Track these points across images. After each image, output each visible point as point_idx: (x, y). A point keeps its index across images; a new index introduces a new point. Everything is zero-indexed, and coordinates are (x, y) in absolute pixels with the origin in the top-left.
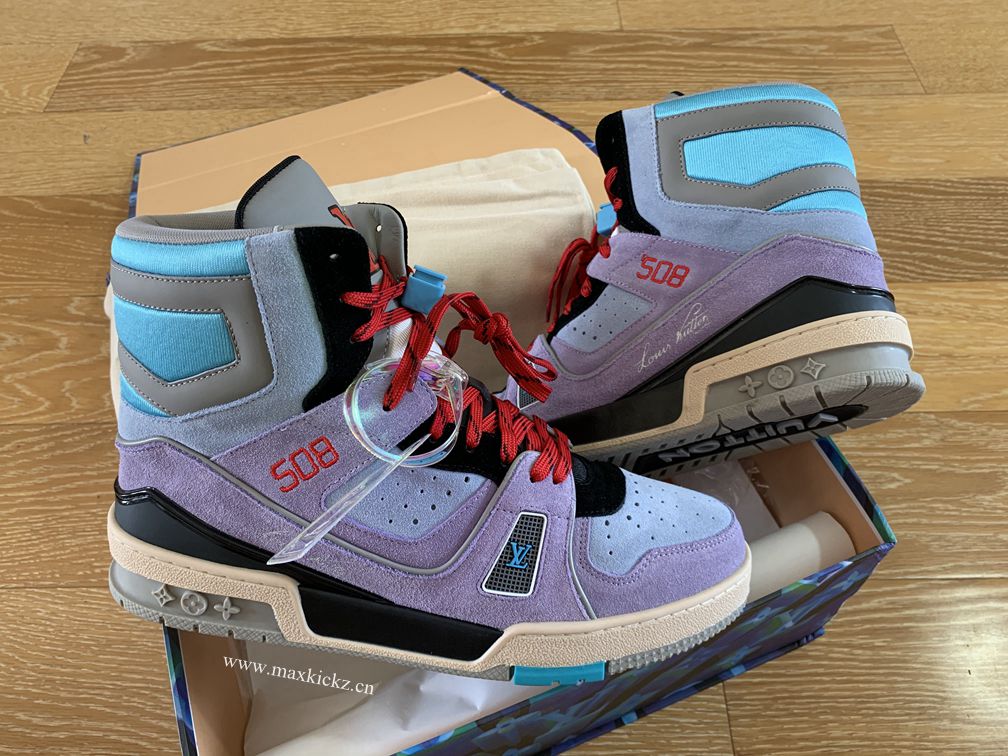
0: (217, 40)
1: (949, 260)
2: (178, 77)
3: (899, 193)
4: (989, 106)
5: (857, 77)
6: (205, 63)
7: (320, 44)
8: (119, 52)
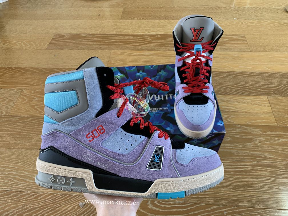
0: (85, 34)
1: (249, 90)
2: (76, 42)
3: (240, 75)
4: (265, 55)
5: (234, 47)
6: (82, 39)
7: (109, 35)
8: (63, 36)
